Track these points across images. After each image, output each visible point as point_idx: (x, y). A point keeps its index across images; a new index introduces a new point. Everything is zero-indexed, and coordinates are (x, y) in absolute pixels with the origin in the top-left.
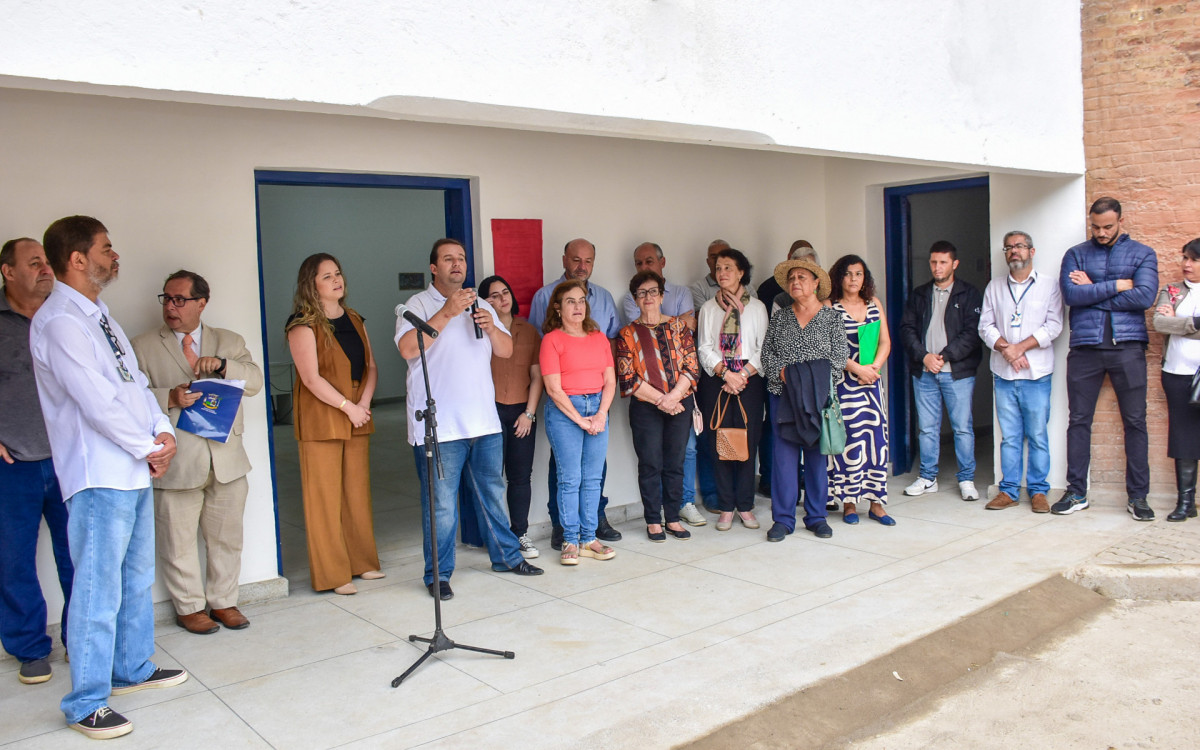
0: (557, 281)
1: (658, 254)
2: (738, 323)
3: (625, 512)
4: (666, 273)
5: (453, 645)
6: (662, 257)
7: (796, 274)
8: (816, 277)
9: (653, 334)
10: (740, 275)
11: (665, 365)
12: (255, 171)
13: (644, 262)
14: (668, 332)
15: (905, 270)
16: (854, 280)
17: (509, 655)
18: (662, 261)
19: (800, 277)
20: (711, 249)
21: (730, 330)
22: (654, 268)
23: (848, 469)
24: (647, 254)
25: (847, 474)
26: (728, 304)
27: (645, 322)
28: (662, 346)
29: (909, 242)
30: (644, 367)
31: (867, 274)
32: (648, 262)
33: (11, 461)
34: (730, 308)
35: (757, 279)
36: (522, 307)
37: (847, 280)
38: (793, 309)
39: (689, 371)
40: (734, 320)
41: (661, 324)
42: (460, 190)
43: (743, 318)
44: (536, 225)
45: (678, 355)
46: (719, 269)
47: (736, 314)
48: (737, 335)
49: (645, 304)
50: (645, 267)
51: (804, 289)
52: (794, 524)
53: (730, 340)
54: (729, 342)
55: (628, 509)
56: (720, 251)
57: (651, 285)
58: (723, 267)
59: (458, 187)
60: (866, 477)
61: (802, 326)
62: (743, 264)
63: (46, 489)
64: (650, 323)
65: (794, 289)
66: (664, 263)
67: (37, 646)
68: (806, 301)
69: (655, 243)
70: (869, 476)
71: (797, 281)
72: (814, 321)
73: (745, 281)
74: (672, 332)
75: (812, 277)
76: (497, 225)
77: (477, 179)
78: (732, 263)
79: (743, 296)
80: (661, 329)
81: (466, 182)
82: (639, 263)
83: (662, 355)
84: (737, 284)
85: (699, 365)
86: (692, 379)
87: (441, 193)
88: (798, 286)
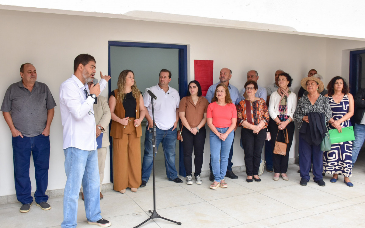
0: (218, 83)
1: (256, 74)
2: (286, 101)
3: (240, 169)
4: (258, 82)
5: (160, 217)
6: (257, 76)
7: (310, 83)
8: (318, 84)
9: (251, 105)
10: (288, 83)
11: (254, 116)
12: (109, 41)
13: (250, 77)
14: (257, 104)
15: (357, 83)
16: (339, 86)
17: (179, 224)
18: (257, 77)
19: (312, 84)
20: (277, 72)
21: (284, 103)
22: (254, 79)
23: (329, 161)
24: (252, 74)
25: (328, 162)
26: (283, 94)
27: (249, 100)
28: (254, 109)
29: (360, 72)
30: (246, 116)
31: (345, 84)
32: (252, 77)
33: (23, 137)
34: (283, 95)
35: (295, 84)
36: (203, 92)
37: (336, 86)
38: (308, 97)
39: (265, 119)
40: (285, 100)
41: (255, 101)
42: (183, 49)
43: (289, 99)
44: (211, 62)
45: (260, 113)
46: (280, 80)
47: (286, 98)
48: (286, 106)
49: (248, 93)
50: (250, 78)
51: (313, 89)
52: (309, 179)
53: (283, 107)
54: (283, 108)
55: (241, 168)
56: (280, 73)
57: (252, 86)
58: (281, 79)
59: (183, 48)
60: (338, 165)
61: (313, 104)
62: (289, 79)
63: (32, 147)
64: (251, 100)
65: (309, 88)
66: (258, 78)
67: (27, 199)
68: (314, 93)
69: (256, 70)
70: (339, 164)
71: (311, 85)
72: (317, 102)
73: (289, 85)
74: (259, 104)
75: (317, 84)
76: (196, 62)
77: (189, 45)
78: (285, 78)
79: (288, 91)
80: (255, 103)
81: (186, 46)
82: (248, 77)
83: (253, 112)
84: (286, 86)
85: (270, 116)
86: (265, 122)
87: (178, 50)
88: (311, 87)
